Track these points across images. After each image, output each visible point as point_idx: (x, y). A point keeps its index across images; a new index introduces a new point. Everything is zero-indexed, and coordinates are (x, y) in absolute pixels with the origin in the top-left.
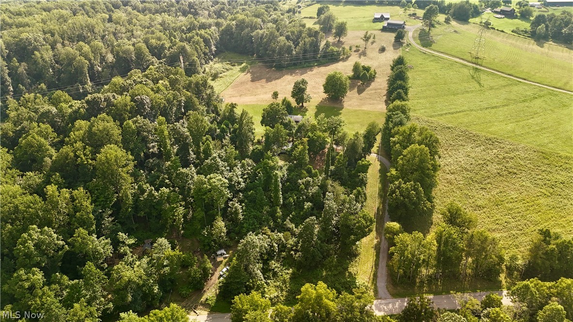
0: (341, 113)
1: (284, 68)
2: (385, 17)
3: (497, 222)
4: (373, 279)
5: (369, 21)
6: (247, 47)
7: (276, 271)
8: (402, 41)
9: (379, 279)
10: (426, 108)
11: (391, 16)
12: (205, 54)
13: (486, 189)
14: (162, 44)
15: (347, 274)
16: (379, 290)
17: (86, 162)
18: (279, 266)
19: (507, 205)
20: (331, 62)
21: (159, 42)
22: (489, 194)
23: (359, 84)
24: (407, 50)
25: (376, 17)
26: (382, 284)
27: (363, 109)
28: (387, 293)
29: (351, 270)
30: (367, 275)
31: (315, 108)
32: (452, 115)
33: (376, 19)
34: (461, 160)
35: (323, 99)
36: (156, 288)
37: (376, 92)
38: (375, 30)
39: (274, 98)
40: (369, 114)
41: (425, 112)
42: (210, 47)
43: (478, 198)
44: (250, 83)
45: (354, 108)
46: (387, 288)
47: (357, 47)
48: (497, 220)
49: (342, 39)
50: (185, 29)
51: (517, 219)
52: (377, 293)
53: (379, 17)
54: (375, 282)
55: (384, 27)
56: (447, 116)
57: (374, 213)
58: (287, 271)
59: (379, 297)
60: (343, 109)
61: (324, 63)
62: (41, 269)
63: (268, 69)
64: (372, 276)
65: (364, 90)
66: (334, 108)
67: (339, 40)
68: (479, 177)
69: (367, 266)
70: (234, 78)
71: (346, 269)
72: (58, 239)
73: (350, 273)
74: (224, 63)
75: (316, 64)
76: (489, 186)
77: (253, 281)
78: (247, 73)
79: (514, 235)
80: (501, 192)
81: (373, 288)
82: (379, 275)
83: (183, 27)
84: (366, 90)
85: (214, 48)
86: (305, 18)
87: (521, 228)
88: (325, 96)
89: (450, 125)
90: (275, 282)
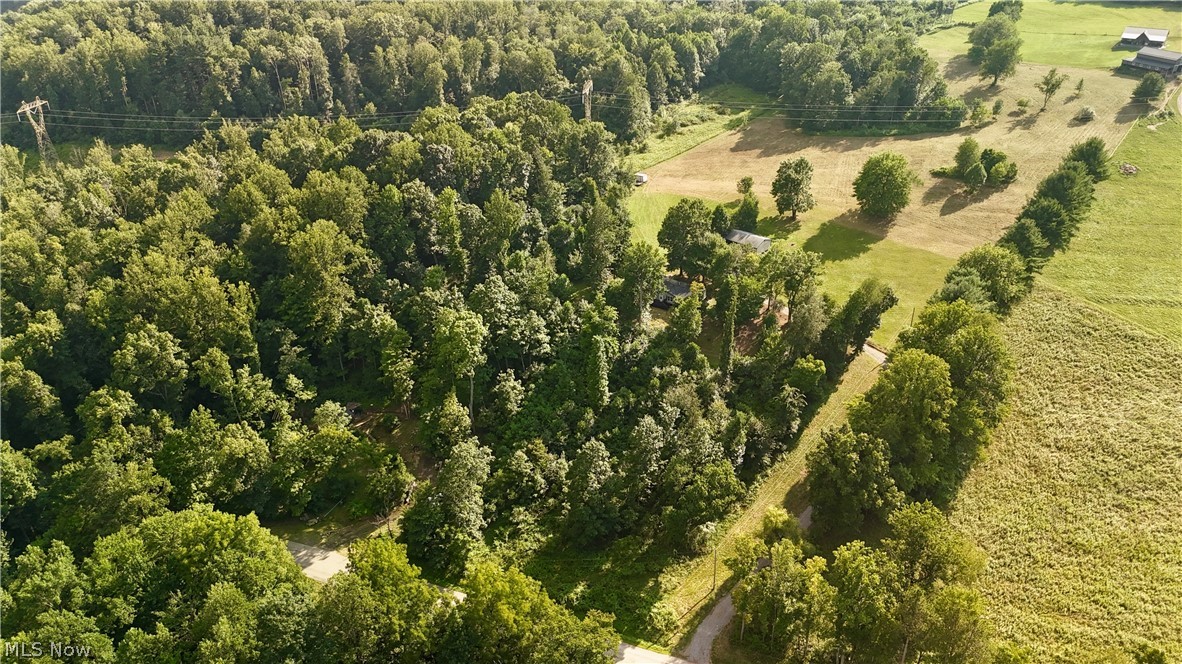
0: (869, 249)
1: (819, 130)
2: (1151, 38)
3: (1098, 596)
4: (697, 614)
5: (1104, 47)
6: (767, 77)
7: (520, 529)
8: (1152, 103)
9: (710, 619)
10: (1102, 277)
11: (1168, 38)
12: (672, 82)
13: (1128, 510)
14: (592, 55)
15: (651, 584)
16: (695, 640)
17: (285, 243)
18: (531, 519)
19: (1161, 567)
20: (932, 132)
21: (584, 50)
22: (1132, 524)
23: (958, 191)
24: (1152, 128)
25: (1126, 36)
26: (708, 631)
27: (930, 249)
28: (707, 652)
29: (663, 579)
30: (691, 601)
31: (818, 226)
32: (1166, 310)
33: (1125, 41)
34: (1110, 422)
35: (850, 211)
36: (296, 486)
37: (989, 217)
38: (1102, 68)
39: (740, 191)
40: (936, 263)
41: (1092, 287)
42: (689, 69)
43: (1089, 526)
44: (726, 154)
45: (908, 245)
46: (715, 642)
47: (1021, 104)
48: (1101, 592)
49: (1005, 82)
50: (665, 28)
51: (1164, 608)
52: (685, 645)
53: (1135, 36)
54: (696, 622)
55: (1126, 64)
56: (1152, 308)
57: (796, 480)
58: (538, 535)
59: (684, 654)
60: (881, 243)
61: (915, 132)
62: (136, 396)
63: (787, 128)
64: (697, 608)
65: (962, 206)
66: (862, 234)
67: (993, 85)
68: (1132, 476)
69: (706, 583)
70: (703, 139)
71: (656, 574)
72: (178, 356)
73: (658, 584)
74: (706, 106)
75: (893, 132)
76: (1147, 506)
77: (450, 530)
78: (739, 131)
79: (1121, 643)
80: (1170, 530)
81: (686, 630)
82: (717, 610)
83: (662, 25)
84: (966, 209)
85: (698, 73)
86: (960, 24)
87: (1159, 634)
88: (854, 204)
89: (1138, 333)
90: (507, 548)
